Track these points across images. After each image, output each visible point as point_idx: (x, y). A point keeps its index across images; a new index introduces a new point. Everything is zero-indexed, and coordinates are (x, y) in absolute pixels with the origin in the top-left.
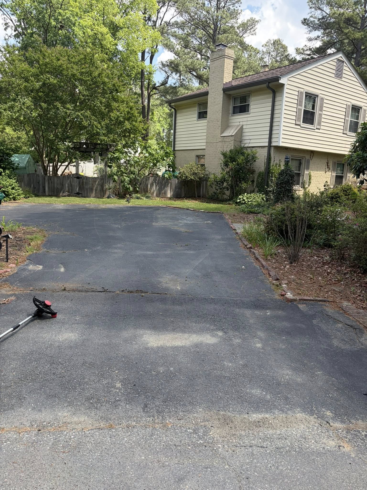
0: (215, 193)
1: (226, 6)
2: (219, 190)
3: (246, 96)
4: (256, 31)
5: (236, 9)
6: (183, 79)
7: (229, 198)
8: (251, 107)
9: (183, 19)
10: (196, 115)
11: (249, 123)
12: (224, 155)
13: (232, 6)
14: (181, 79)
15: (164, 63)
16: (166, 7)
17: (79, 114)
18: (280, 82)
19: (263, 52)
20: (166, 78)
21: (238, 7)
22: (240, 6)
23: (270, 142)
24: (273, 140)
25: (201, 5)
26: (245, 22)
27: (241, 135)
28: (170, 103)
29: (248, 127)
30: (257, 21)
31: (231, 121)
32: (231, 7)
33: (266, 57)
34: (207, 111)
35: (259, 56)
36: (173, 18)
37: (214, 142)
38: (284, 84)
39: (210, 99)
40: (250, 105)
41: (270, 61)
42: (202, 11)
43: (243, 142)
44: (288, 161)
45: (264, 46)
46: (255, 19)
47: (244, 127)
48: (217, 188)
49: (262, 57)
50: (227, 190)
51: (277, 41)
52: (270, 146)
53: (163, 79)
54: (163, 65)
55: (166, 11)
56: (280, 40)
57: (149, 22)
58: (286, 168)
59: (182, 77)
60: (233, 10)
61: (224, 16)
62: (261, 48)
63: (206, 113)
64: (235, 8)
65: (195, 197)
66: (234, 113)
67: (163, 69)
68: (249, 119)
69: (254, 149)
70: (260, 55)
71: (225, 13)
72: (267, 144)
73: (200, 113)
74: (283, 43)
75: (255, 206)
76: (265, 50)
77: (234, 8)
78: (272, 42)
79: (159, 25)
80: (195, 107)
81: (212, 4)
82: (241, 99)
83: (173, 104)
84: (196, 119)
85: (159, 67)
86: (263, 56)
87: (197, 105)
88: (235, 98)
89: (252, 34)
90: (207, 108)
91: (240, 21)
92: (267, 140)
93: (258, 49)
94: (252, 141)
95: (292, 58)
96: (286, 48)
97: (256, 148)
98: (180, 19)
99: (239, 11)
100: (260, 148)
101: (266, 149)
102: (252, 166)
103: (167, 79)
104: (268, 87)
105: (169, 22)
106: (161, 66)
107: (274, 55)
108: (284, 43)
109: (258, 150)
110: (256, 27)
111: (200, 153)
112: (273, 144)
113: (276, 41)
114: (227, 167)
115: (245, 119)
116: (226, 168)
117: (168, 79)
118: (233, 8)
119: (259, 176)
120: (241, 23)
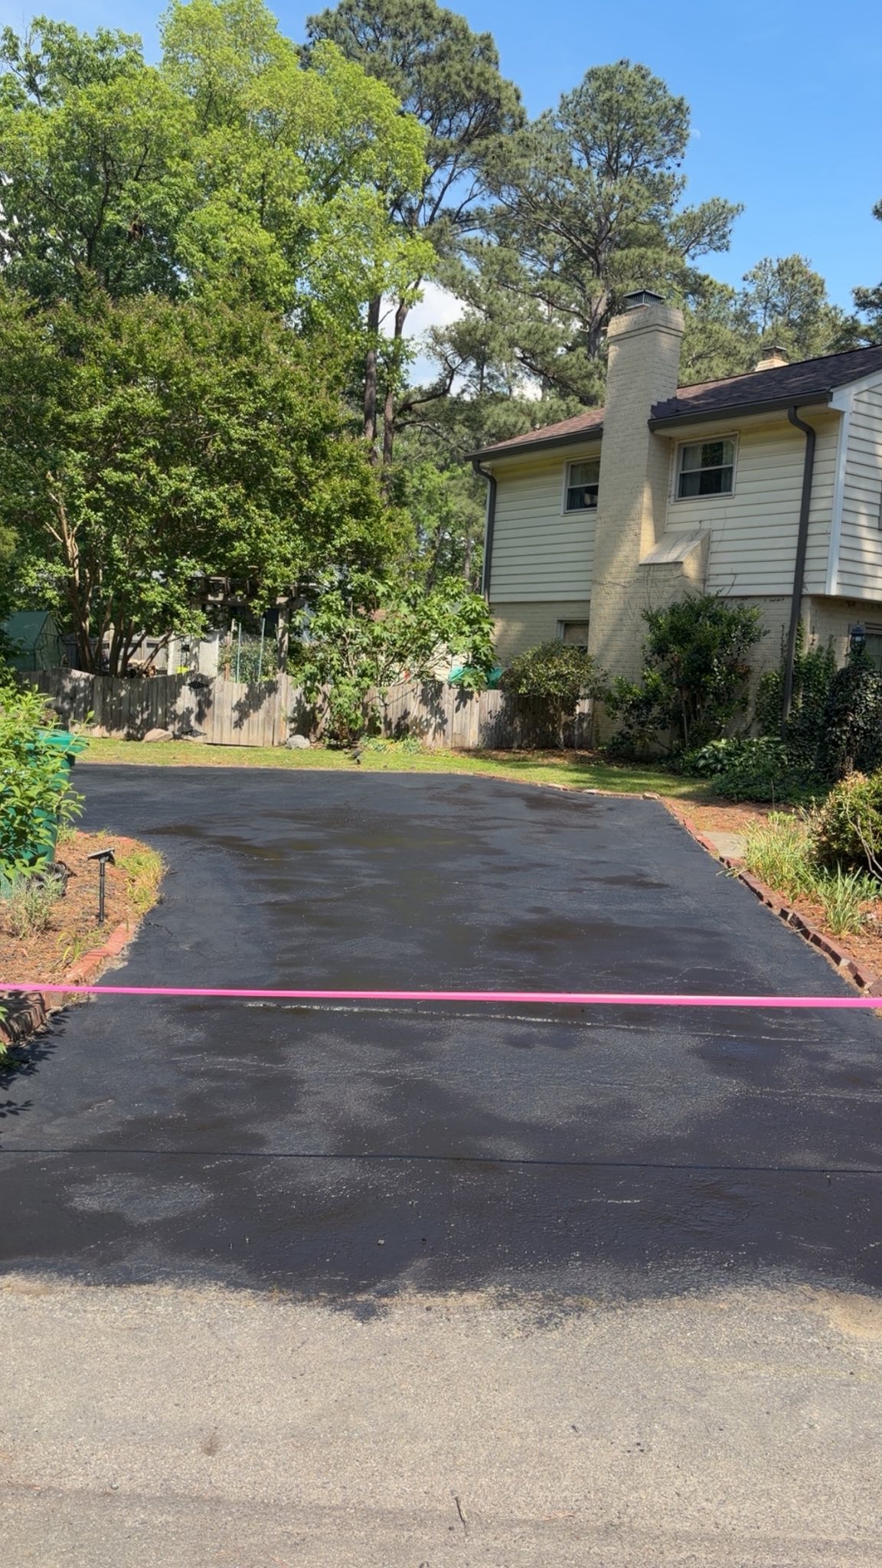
0: (623, 736)
1: (636, 164)
2: (637, 727)
3: (720, 445)
4: (729, 237)
5: (667, 173)
6: (491, 377)
7: (666, 752)
8: (737, 476)
9: (500, 203)
10: (562, 499)
11: (730, 523)
12: (651, 619)
13: (653, 164)
14: (485, 375)
15: (441, 331)
16: (450, 168)
17: (213, 495)
18: (833, 405)
19: (746, 295)
20: (447, 377)
21: (674, 167)
22: (679, 165)
23: (799, 582)
24: (808, 577)
25: (560, 164)
26: (696, 210)
27: (707, 561)
28: (479, 462)
29: (728, 535)
30: (731, 210)
31: (672, 518)
32: (651, 167)
33: (754, 312)
34: (597, 487)
35: (733, 308)
36: (469, 200)
37: (617, 581)
38: (843, 412)
39: (609, 450)
40: (735, 470)
41: (770, 323)
42: (562, 181)
43: (712, 582)
44: (862, 644)
45: (750, 278)
46: (726, 202)
47: (715, 536)
48: (632, 720)
49: (742, 312)
50: (663, 728)
51: (790, 263)
52: (798, 597)
53: (435, 380)
54: (438, 339)
55: (450, 181)
56: (799, 261)
57: (396, 213)
58: (856, 664)
59: (486, 371)
60: (658, 175)
61: (632, 195)
62: (737, 286)
63: (594, 491)
64: (663, 170)
65: (556, 747)
66: (684, 493)
67: (438, 349)
68: (730, 512)
69: (747, 604)
70: (738, 307)
71: (636, 186)
72: (789, 590)
73: (572, 493)
74: (809, 269)
75: (755, 779)
76: (751, 290)
77: (659, 170)
78: (775, 267)
79: (427, 220)
80: (558, 472)
81: (592, 159)
82: (704, 453)
83: (486, 464)
84: (561, 508)
85: (424, 345)
86: (745, 309)
87: (564, 467)
88: (685, 450)
89: (719, 248)
90: (597, 479)
91: (677, 211)
92: (791, 577)
93: (730, 288)
94: (740, 579)
95: (847, 320)
96: (822, 284)
97: (756, 601)
98: (489, 203)
99: (678, 180)
100: (768, 600)
101: (787, 606)
102: (742, 656)
103: (448, 381)
104: (795, 421)
105: (459, 211)
106: (430, 341)
107: (780, 304)
108: (811, 270)
109: (764, 606)
110: (730, 226)
111: (572, 613)
112: (811, 589)
113: (786, 263)
114: (663, 657)
115: (720, 513)
116: (660, 659)
117: (451, 379)
118: (657, 171)
119: (764, 686)
120: (681, 214)
